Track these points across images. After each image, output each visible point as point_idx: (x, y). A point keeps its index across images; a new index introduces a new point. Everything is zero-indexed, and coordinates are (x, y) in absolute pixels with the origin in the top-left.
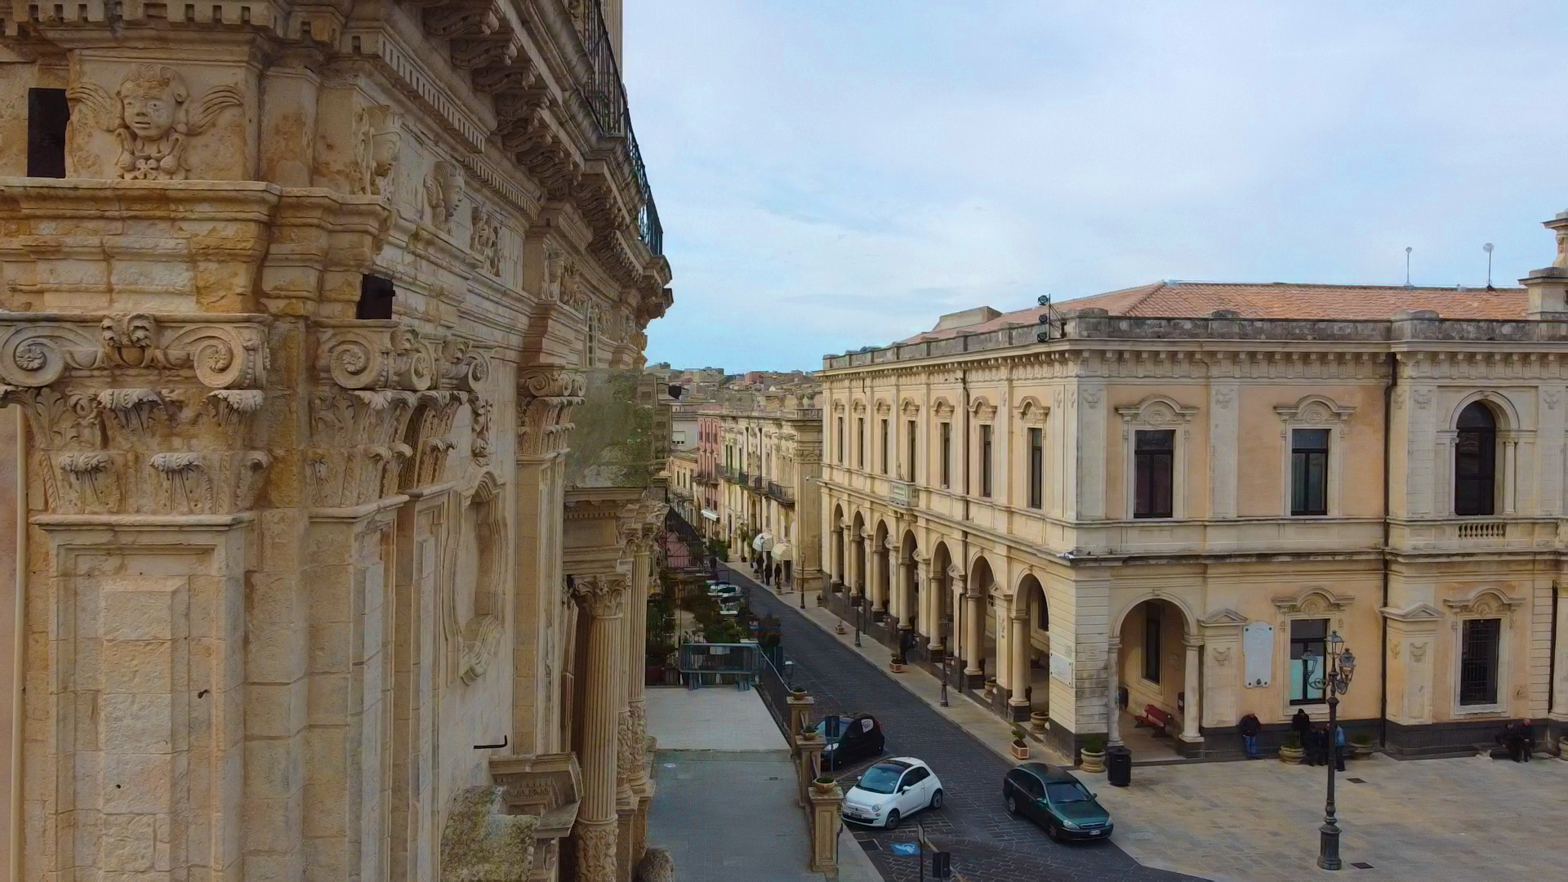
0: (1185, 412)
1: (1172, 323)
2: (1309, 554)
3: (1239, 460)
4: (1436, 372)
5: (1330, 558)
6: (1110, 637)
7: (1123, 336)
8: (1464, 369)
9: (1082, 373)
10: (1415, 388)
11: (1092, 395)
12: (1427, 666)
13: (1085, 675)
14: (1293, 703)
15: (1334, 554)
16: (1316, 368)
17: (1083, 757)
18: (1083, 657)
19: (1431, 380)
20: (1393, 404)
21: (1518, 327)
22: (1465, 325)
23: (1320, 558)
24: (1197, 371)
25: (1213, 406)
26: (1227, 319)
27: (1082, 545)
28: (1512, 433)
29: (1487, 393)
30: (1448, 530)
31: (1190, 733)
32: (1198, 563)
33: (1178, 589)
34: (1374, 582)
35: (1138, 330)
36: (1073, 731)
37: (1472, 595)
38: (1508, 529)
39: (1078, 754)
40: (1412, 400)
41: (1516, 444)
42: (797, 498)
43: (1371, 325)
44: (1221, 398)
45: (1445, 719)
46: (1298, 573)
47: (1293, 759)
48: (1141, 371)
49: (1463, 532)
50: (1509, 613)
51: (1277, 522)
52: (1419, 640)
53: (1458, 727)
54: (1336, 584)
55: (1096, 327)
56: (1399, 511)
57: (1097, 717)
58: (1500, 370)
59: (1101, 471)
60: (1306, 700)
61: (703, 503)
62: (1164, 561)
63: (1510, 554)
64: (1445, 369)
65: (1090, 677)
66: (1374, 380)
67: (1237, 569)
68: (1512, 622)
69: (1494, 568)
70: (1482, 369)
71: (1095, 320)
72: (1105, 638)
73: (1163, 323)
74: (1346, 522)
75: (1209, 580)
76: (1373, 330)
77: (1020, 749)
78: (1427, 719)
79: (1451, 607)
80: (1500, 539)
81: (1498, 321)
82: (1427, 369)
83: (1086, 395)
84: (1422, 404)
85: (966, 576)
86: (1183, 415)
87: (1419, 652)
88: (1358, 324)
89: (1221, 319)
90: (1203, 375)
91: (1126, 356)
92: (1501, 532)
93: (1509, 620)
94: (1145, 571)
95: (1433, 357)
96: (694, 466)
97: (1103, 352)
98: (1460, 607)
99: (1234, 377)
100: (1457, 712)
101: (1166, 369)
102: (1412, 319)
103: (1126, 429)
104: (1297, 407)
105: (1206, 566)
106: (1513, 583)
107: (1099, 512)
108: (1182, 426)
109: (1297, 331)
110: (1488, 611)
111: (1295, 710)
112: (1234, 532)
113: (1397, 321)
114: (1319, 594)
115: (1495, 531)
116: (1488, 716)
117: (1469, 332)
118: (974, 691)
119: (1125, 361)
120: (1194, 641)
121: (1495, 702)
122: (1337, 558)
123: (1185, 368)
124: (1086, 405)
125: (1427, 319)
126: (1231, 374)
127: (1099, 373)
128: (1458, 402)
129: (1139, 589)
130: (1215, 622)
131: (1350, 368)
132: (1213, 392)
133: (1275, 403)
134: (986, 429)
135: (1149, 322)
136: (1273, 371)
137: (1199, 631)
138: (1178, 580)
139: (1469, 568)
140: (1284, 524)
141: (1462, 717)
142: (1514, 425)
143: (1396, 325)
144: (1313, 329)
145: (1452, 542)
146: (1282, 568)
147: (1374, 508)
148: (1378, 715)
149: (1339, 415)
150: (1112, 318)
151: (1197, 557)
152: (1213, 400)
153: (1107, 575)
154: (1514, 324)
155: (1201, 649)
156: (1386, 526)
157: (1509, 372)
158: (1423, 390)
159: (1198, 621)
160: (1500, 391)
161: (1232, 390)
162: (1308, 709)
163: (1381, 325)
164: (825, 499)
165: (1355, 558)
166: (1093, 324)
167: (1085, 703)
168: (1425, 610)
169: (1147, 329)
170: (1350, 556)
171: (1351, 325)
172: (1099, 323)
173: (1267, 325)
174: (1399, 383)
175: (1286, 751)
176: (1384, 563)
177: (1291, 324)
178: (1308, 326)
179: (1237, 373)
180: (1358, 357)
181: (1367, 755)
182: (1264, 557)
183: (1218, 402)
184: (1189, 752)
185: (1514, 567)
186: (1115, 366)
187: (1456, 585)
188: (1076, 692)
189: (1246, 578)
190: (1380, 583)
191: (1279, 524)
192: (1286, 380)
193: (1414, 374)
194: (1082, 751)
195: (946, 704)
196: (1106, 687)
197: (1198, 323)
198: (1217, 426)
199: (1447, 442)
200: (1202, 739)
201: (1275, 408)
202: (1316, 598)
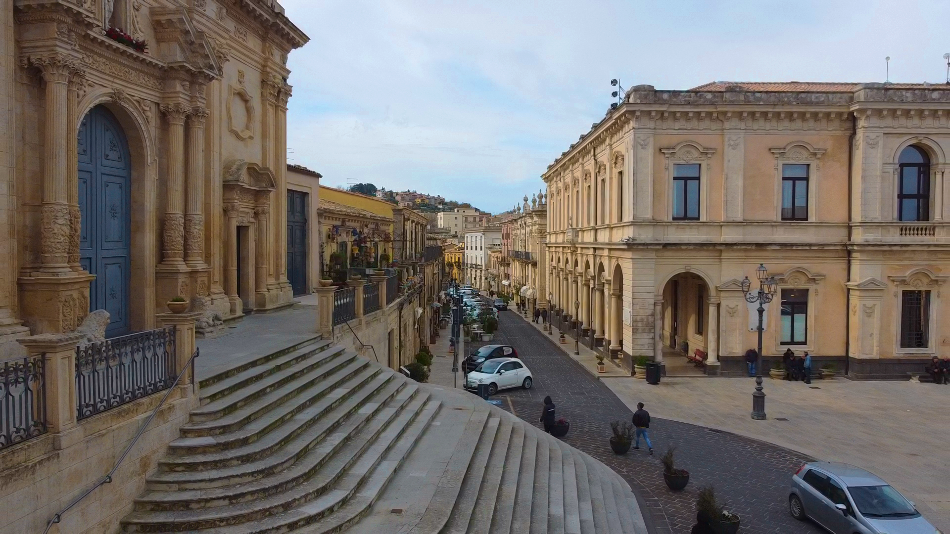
0: (707, 152)
1: (699, 94)
2: (792, 245)
3: (744, 184)
4: (882, 123)
5: (808, 248)
6: (655, 296)
7: (664, 102)
8: (903, 121)
9: (636, 126)
10: (866, 134)
11: (644, 140)
12: (875, 321)
13: (638, 318)
14: (783, 343)
15: (810, 245)
16: (798, 124)
17: (636, 370)
18: (637, 307)
19: (879, 129)
20: (854, 147)
21: (944, 93)
22: (904, 93)
23: (800, 248)
24: (715, 126)
25: (726, 147)
26: (736, 91)
27: (637, 236)
28: (940, 166)
29: (920, 138)
30: (892, 230)
31: (711, 360)
32: (716, 249)
33: (702, 266)
34: (841, 265)
35: (675, 99)
36: (631, 354)
37: (908, 273)
38: (937, 230)
39: (633, 368)
40: (865, 142)
41: (943, 173)
42: (538, 259)
43: (839, 95)
44: (732, 143)
45: (890, 356)
46: (785, 258)
47: (778, 376)
48: (677, 125)
49: (904, 232)
50: (936, 286)
51: (772, 225)
52: (869, 303)
53: (899, 362)
54: (814, 266)
55: (646, 97)
56: (857, 217)
57: (646, 346)
58: (929, 122)
59: (649, 189)
60: (792, 342)
61: (504, 276)
62: (691, 247)
63: (936, 246)
64: (889, 121)
65: (642, 320)
66: (840, 132)
67: (742, 254)
68: (939, 292)
69: (926, 256)
70: (916, 121)
71: (646, 92)
72: (651, 295)
73: (693, 94)
74: (820, 225)
75: (723, 260)
76: (841, 98)
77: (599, 366)
78: (875, 355)
79: (893, 281)
80: (932, 237)
81: (929, 89)
82: (875, 121)
83: (639, 141)
84: (872, 145)
85: (595, 276)
86: (706, 154)
87: (868, 311)
88: (829, 95)
89: (731, 91)
90: (720, 128)
91: (666, 115)
92: (932, 232)
93: (936, 291)
94: (680, 254)
95: (879, 113)
96: (499, 255)
97: (649, 112)
98: (900, 281)
99: (741, 129)
100: (897, 352)
101: (695, 123)
102: (865, 88)
103: (667, 162)
104: (784, 149)
105: (721, 251)
106: (940, 267)
107: (649, 215)
108: (706, 161)
109: (786, 99)
110: (921, 284)
111: (785, 348)
112: (740, 230)
113: (856, 92)
114: (800, 272)
115: (928, 232)
116: (920, 355)
117: (907, 97)
118: (599, 348)
119: (667, 119)
120: (713, 300)
121: (927, 347)
122: (813, 248)
123: (707, 123)
124: (640, 147)
125: (876, 88)
126: (739, 127)
127: (648, 126)
128: (897, 146)
129: (674, 266)
130: (726, 288)
131: (824, 124)
132: (726, 139)
133: (770, 146)
134: (603, 180)
135: (682, 94)
136: (768, 126)
137: (717, 294)
138: (703, 260)
139: (907, 255)
140: (776, 226)
141: (902, 356)
142: (941, 160)
143: (856, 94)
144: (797, 99)
145: (893, 237)
146: (775, 254)
147: (841, 216)
148: (844, 354)
149: (815, 154)
150: (656, 91)
151: (714, 245)
152: (726, 143)
153: (653, 255)
154: (941, 92)
155: (719, 305)
156: (850, 228)
157: (936, 123)
158: (873, 136)
159: (716, 287)
160: (930, 137)
161: (739, 138)
162: (793, 348)
163: (845, 95)
164: (547, 254)
165: (826, 248)
166: (644, 95)
167: (638, 336)
168: (873, 282)
169: (681, 98)
170: (822, 248)
171: (824, 95)
172: (648, 94)
173: (764, 95)
174: (857, 133)
175: (773, 372)
176: (847, 252)
177: (781, 94)
178: (794, 96)
179: (743, 126)
180: (828, 115)
181: (830, 376)
182: (760, 246)
183: (729, 145)
184: (711, 371)
185: (940, 256)
186: (659, 122)
187: (897, 267)
188: (633, 329)
189: (749, 260)
190: (845, 266)
191: (773, 226)
192: (777, 131)
193: (866, 125)
194: (636, 366)
195: (578, 354)
196: (654, 327)
197: (716, 94)
198: (729, 161)
199: (891, 171)
200: (719, 364)
201: (770, 149)
202: (798, 275)
